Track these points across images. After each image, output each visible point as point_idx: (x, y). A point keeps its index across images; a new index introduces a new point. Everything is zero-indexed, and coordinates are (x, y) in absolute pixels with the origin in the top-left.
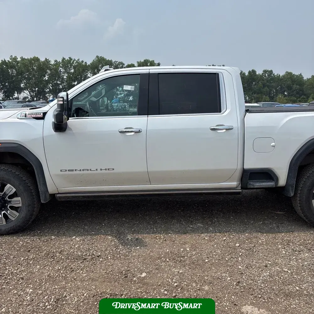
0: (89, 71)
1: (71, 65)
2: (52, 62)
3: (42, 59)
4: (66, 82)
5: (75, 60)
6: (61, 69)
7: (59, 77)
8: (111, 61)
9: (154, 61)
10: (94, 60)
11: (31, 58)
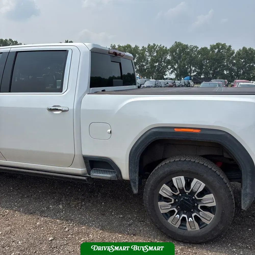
0: (168, 54)
1: (155, 50)
2: (140, 48)
3: (133, 46)
4: (150, 63)
5: (157, 46)
6: (147, 53)
7: (145, 60)
8: (187, 45)
10: (173, 45)
11: (125, 45)
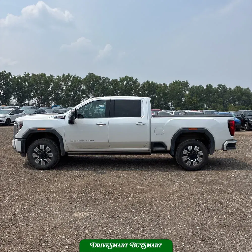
0: (82, 84)
1: (69, 80)
2: (55, 77)
3: (48, 75)
4: (65, 92)
5: (72, 76)
6: (62, 82)
7: (60, 89)
8: (100, 76)
9: (132, 77)
10: (86, 76)
11: (40, 74)
